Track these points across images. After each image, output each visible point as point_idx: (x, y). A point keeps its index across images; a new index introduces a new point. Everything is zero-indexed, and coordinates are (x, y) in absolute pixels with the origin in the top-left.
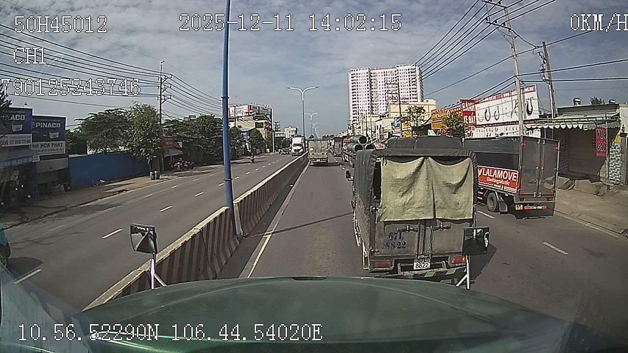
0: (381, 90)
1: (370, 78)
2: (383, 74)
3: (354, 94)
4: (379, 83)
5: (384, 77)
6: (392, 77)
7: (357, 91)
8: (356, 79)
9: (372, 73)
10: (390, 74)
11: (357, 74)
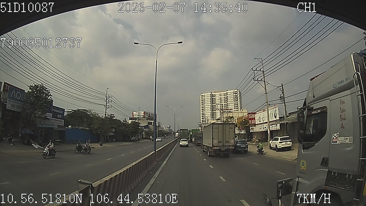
0: (218, 104)
1: (211, 97)
2: (219, 95)
3: (203, 107)
4: (217, 101)
5: (219, 97)
6: (224, 96)
7: (204, 105)
8: (204, 98)
9: (213, 95)
10: (223, 95)
11: (205, 95)
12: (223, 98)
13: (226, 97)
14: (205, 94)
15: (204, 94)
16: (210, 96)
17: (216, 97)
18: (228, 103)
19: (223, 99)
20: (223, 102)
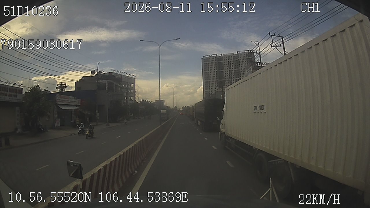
0: (226, 70)
1: (217, 61)
2: (227, 59)
4: (224, 66)
5: (228, 61)
6: (234, 60)
7: (208, 71)
9: (219, 58)
10: (232, 58)
11: (208, 59)
12: (233, 62)
13: (237, 61)
16: (215, 60)
17: (224, 61)
18: (239, 68)
19: (232, 64)
20: (233, 67)
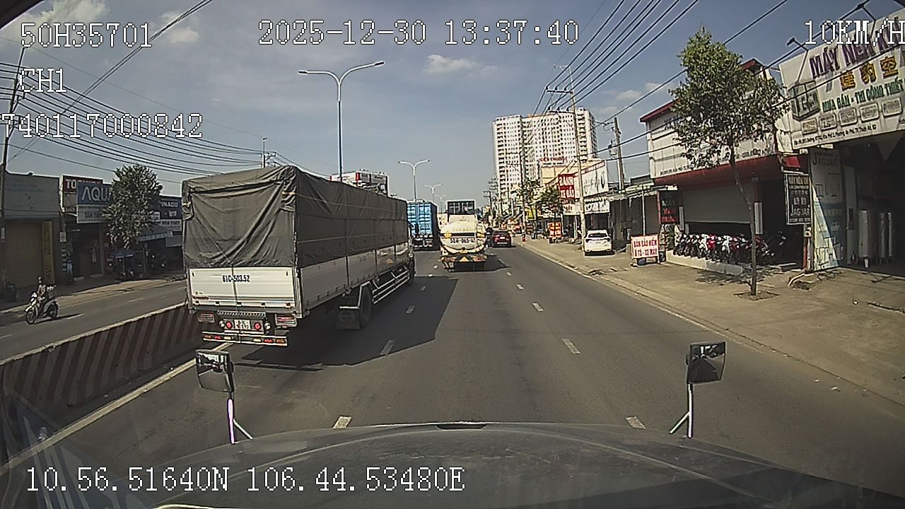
1: (522, 128)
2: (540, 123)
3: (501, 152)
4: (534, 137)
5: (541, 127)
6: (553, 126)
7: (504, 147)
8: (503, 131)
9: (525, 123)
10: (550, 122)
11: (504, 124)
12: (550, 131)
14: (506, 121)
15: (502, 122)
16: (519, 126)
17: (533, 128)
18: (561, 141)
19: (549, 133)
20: (551, 139)
